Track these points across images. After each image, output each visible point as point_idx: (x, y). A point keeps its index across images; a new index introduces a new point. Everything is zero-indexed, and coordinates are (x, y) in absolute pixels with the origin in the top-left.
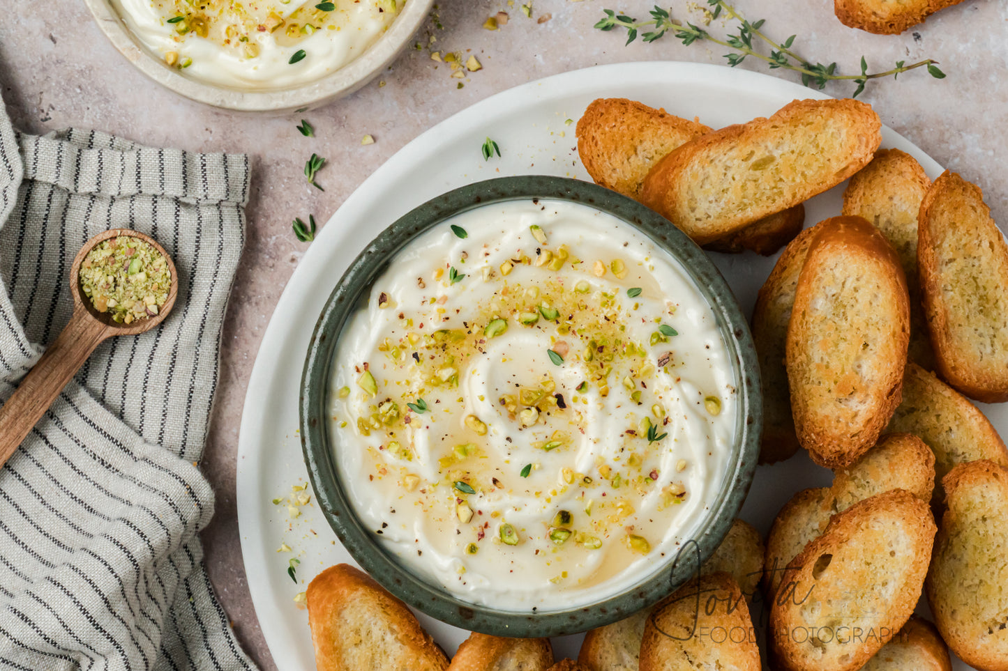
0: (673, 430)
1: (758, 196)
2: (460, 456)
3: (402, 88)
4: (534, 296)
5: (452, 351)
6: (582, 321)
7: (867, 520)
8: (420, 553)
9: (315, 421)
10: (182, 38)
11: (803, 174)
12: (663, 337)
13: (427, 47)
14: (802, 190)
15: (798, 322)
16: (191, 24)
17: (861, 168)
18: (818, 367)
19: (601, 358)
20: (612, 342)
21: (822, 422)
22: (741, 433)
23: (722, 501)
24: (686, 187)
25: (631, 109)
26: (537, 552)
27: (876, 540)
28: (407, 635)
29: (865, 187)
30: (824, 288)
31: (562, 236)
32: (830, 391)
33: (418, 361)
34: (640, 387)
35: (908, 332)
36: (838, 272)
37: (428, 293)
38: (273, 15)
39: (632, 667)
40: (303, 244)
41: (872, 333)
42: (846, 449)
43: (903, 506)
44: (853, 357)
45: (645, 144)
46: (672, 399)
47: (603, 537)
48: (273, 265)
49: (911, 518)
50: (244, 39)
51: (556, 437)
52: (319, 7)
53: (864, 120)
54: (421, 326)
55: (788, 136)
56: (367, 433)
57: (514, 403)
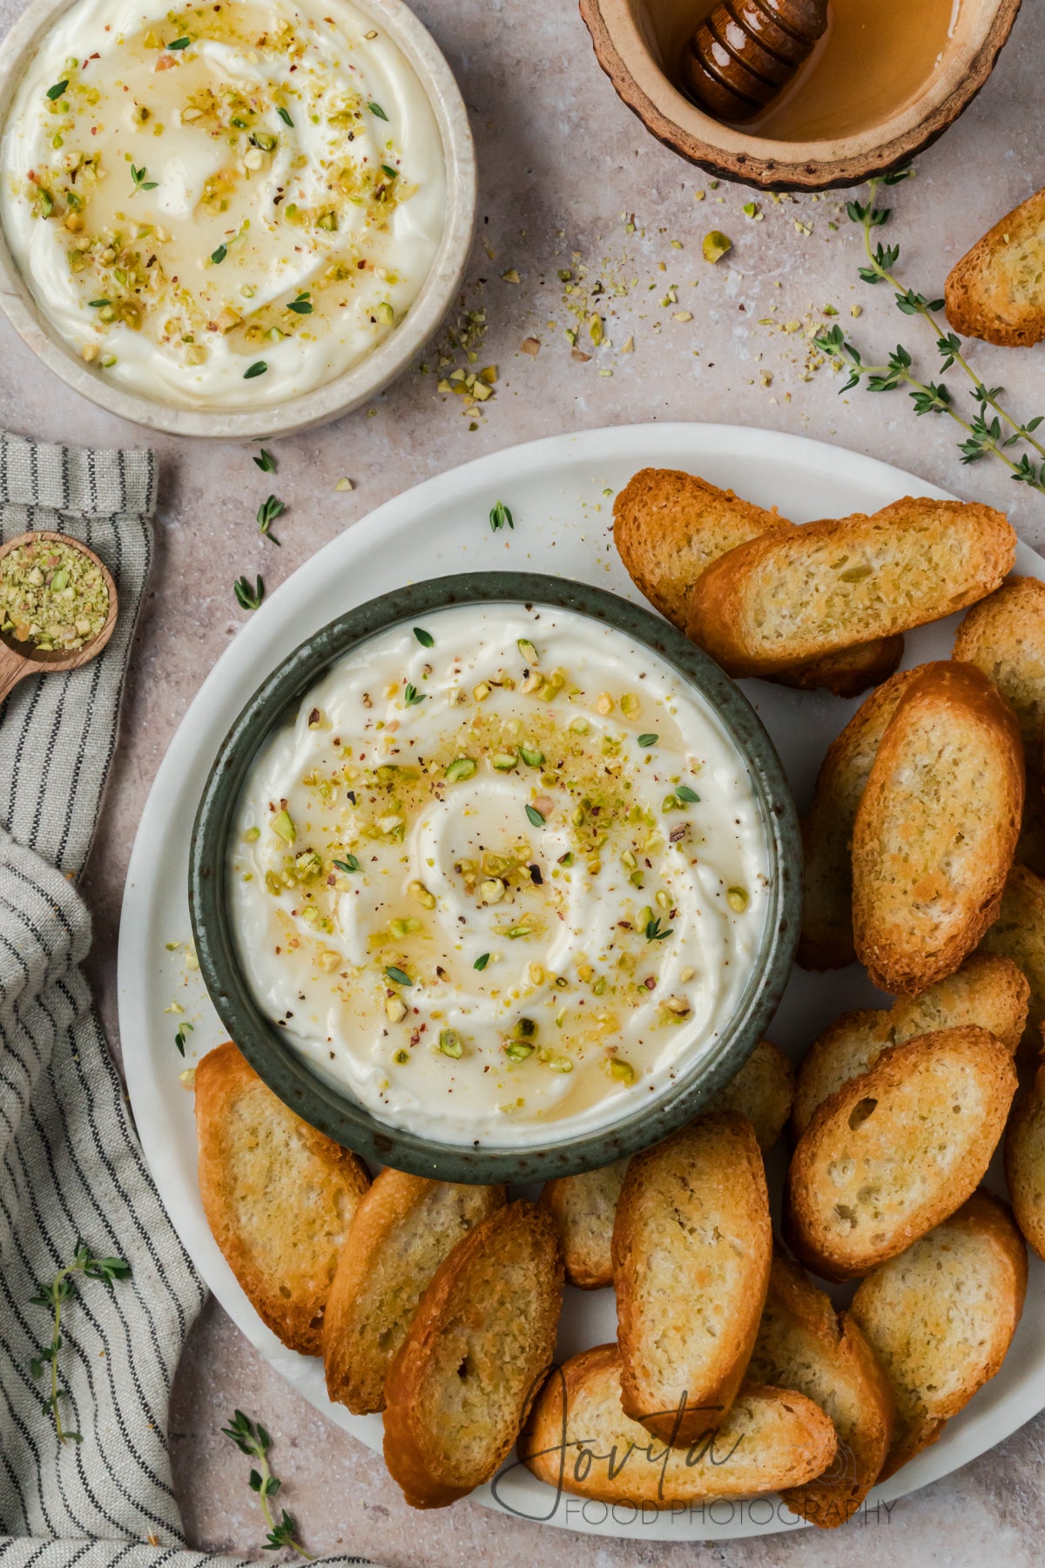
0: (681, 927)
1: (846, 616)
2: (397, 933)
3: (397, 422)
4: (515, 731)
5: (399, 794)
6: (576, 771)
7: (928, 1061)
8: (332, 1055)
9: (208, 871)
10: (107, 328)
11: (908, 595)
12: (680, 802)
13: (435, 371)
14: (905, 615)
15: (875, 796)
16: (119, 311)
17: (984, 595)
18: (894, 859)
19: (595, 823)
20: (612, 802)
21: (891, 932)
22: (770, 942)
23: (735, 1029)
24: (754, 591)
25: (689, 487)
26: (487, 1069)
27: (937, 1089)
28: (318, 1143)
29: (987, 623)
30: (914, 755)
31: (558, 657)
32: (905, 892)
33: (354, 803)
34: (642, 867)
35: (1019, 827)
36: (934, 737)
37: (375, 715)
38: (229, 311)
39: (607, 1218)
40: (246, 612)
41: (970, 822)
42: (918, 972)
43: (976, 1049)
44: (940, 852)
45: (702, 534)
46: (683, 887)
47: (575, 1058)
48: (204, 635)
49: (986, 1065)
50: (188, 339)
51: (525, 921)
52: (292, 306)
53: (996, 532)
54: (363, 757)
55: (893, 543)
56: (277, 892)
57: (474, 871)
